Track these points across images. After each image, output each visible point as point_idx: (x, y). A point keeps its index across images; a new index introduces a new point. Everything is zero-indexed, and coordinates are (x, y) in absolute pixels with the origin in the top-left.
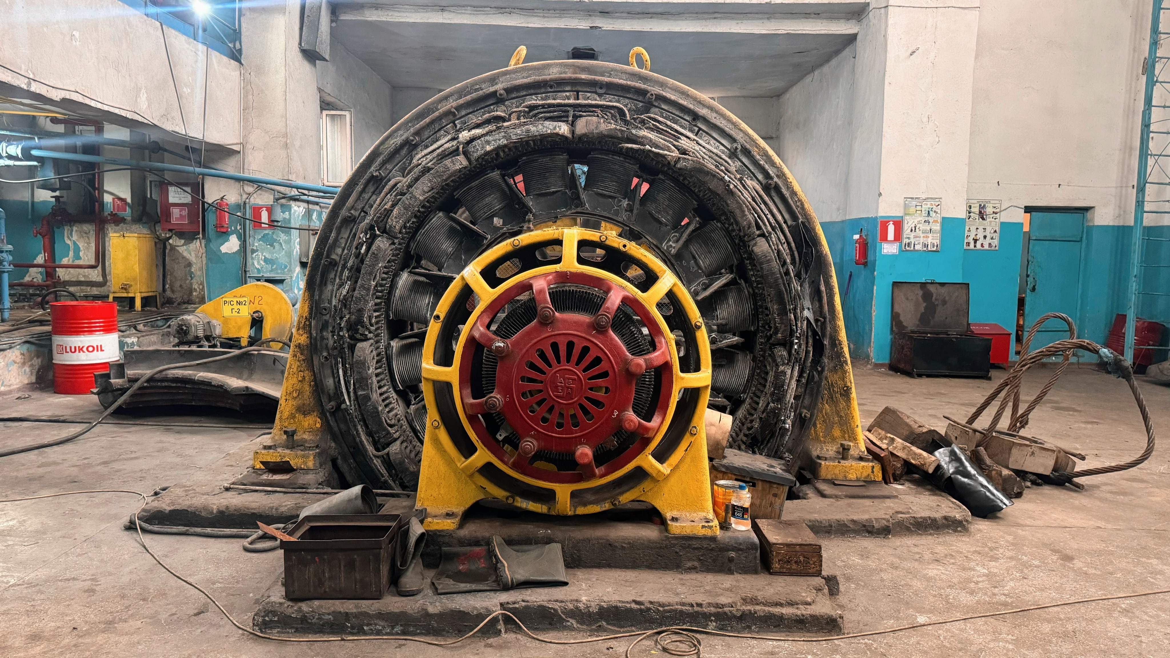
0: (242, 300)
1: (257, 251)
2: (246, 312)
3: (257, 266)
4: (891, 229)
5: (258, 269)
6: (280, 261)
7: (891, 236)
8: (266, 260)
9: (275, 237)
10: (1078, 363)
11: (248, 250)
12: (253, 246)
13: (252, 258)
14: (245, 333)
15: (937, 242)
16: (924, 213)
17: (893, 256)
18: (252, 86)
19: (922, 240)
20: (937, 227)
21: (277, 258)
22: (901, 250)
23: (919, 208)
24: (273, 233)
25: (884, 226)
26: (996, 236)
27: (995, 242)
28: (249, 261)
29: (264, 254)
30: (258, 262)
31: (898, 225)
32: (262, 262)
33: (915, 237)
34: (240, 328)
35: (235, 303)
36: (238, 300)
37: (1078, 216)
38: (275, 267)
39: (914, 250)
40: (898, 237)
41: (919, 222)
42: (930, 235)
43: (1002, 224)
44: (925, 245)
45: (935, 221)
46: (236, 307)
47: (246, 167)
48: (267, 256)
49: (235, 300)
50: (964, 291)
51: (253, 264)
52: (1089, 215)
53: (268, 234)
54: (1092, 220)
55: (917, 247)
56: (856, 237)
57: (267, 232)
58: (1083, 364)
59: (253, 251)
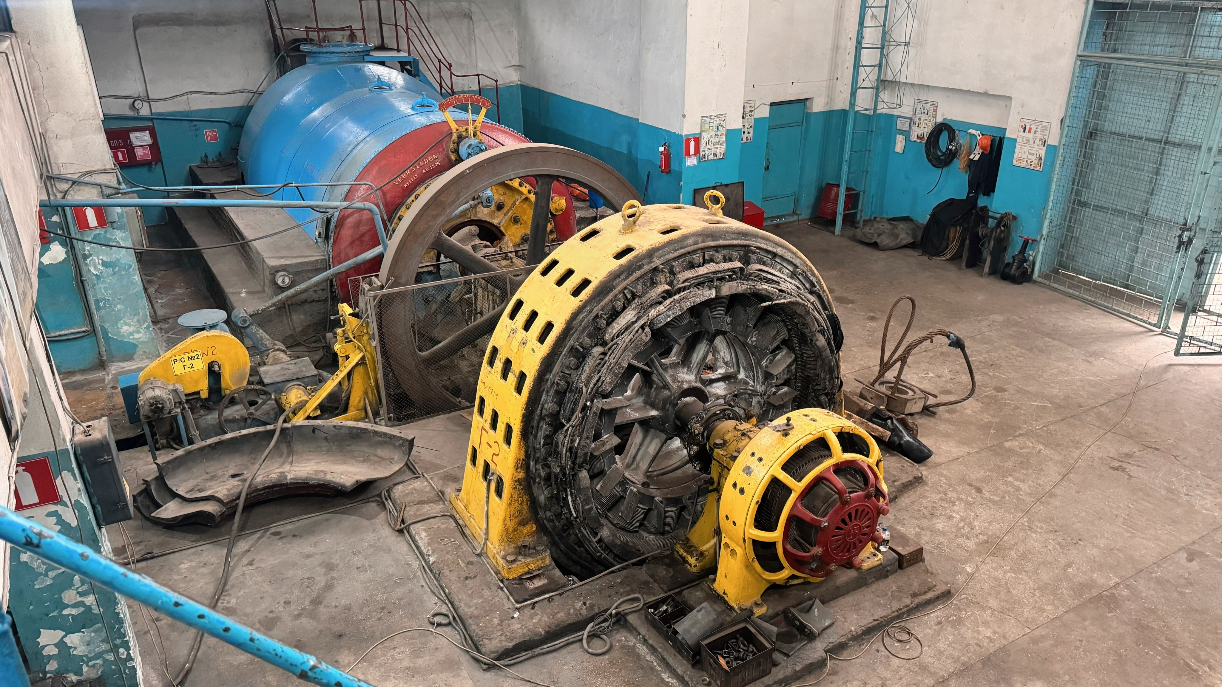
0: (193, 354)
1: (91, 255)
2: (201, 365)
3: (95, 272)
4: (692, 144)
5: (96, 275)
6: (123, 262)
7: (692, 151)
8: (104, 264)
9: (108, 236)
10: (798, 220)
11: (80, 257)
12: (84, 250)
13: (87, 265)
14: (203, 387)
15: (723, 151)
16: (715, 129)
17: (694, 167)
18: (36, 58)
19: (713, 151)
20: (723, 139)
21: (118, 260)
22: (699, 162)
23: (711, 124)
24: (106, 232)
25: (688, 142)
26: (751, 130)
27: (750, 136)
28: (84, 269)
29: (101, 257)
30: (95, 268)
31: (697, 140)
32: (100, 267)
33: (709, 149)
34: (197, 382)
35: (186, 359)
36: (189, 355)
37: (801, 105)
38: (117, 269)
39: (708, 160)
40: (697, 151)
41: (711, 137)
42: (718, 146)
43: (756, 119)
44: (715, 155)
45: (722, 134)
46: (188, 363)
47: (52, 161)
48: (105, 259)
49: (186, 356)
50: (741, 188)
51: (89, 270)
52: (808, 102)
53: (100, 234)
54: (811, 108)
55: (711, 157)
56: (662, 149)
57: (97, 232)
58: (802, 220)
59: (85, 257)
